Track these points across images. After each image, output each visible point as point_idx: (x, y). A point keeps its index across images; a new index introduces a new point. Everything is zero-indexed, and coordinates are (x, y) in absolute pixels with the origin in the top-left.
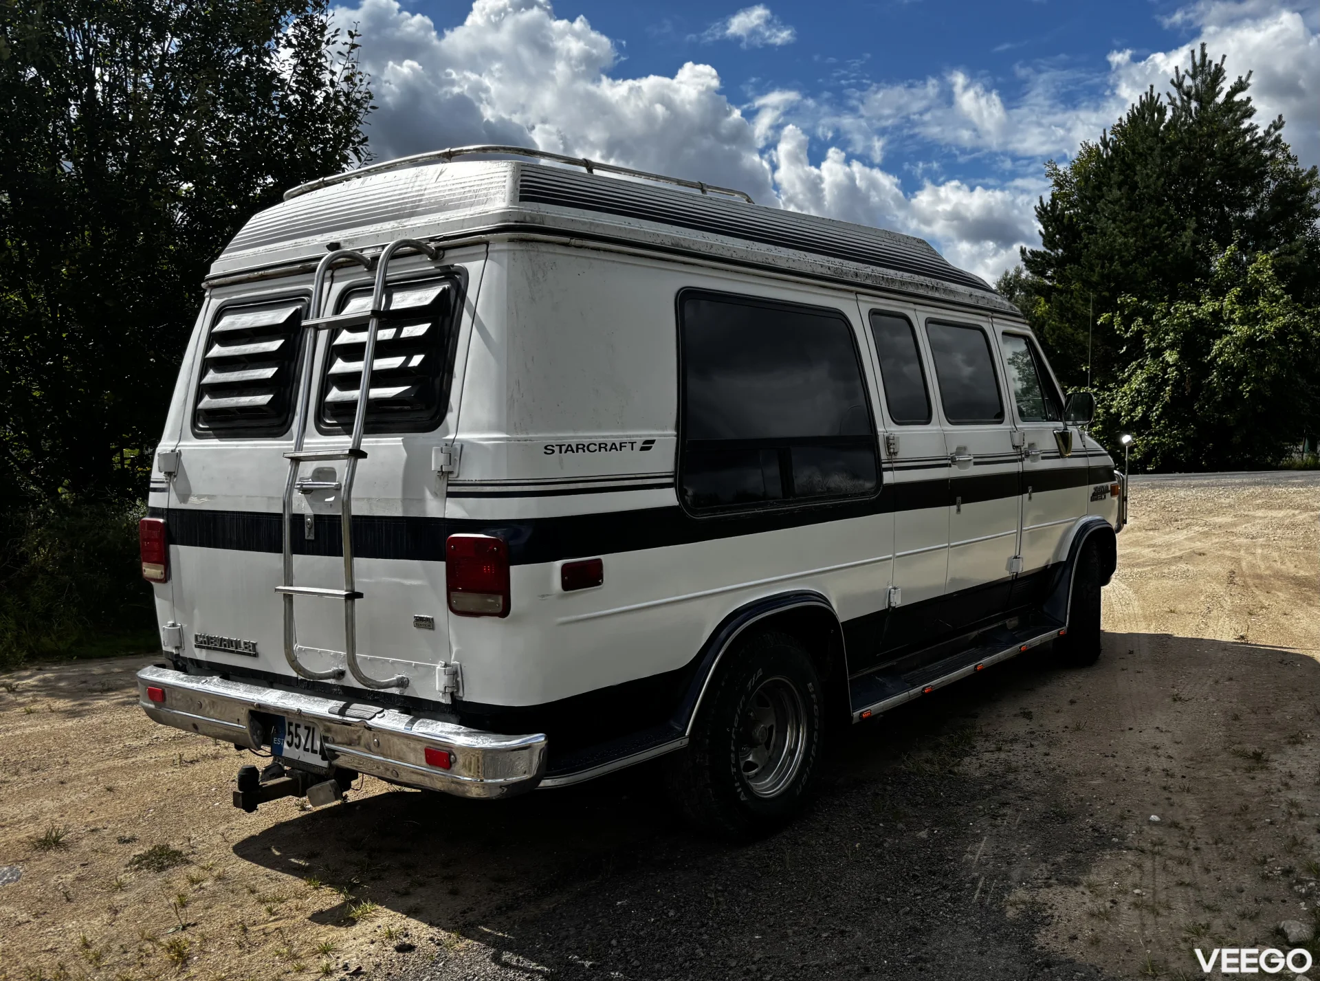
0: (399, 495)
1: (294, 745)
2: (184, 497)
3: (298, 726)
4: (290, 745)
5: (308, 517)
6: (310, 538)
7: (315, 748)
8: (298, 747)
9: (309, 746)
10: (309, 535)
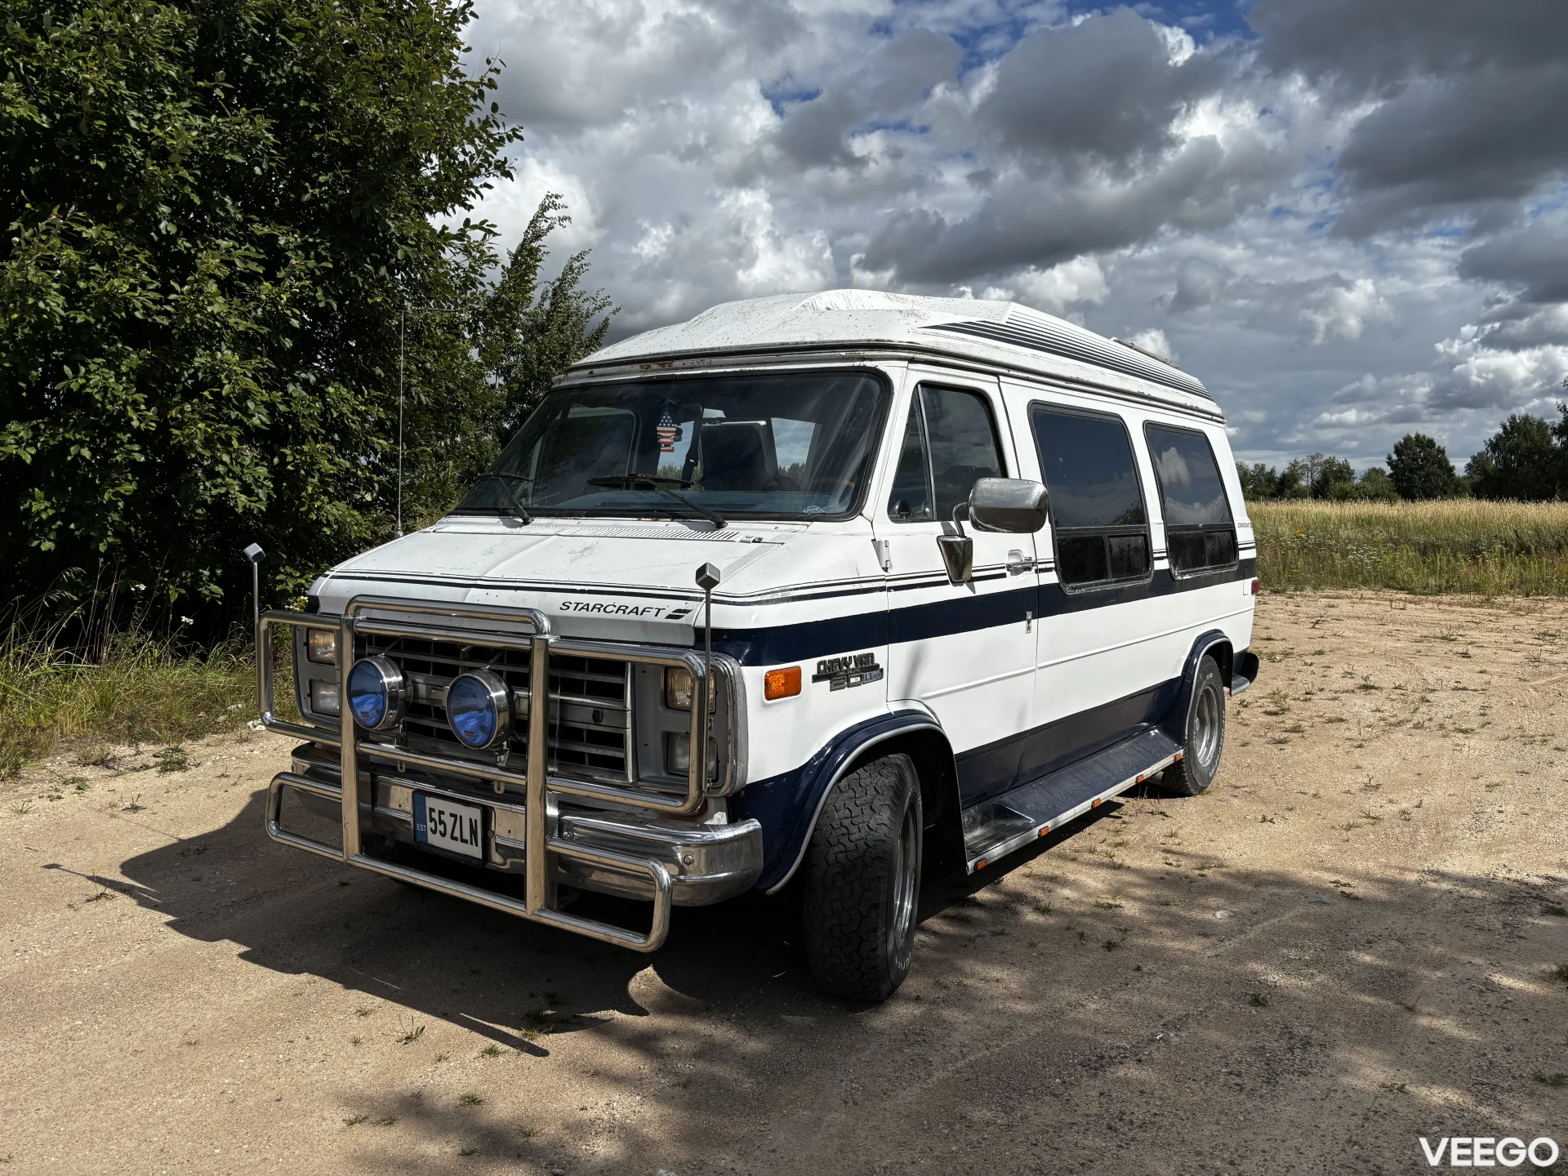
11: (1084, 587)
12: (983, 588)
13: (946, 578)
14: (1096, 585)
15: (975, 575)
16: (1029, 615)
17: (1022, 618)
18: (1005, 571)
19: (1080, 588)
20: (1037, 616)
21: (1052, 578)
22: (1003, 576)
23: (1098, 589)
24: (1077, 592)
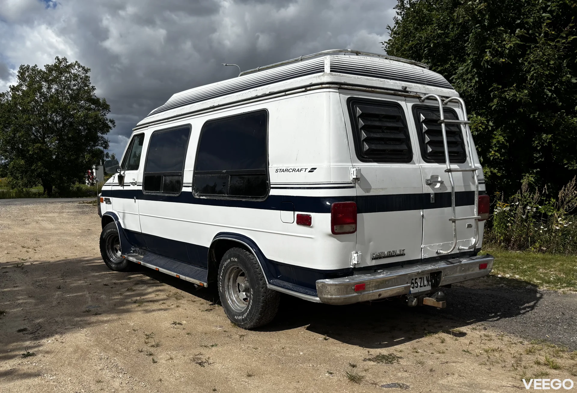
0: (463, 185)
1: (415, 287)
2: (368, 190)
3: (416, 279)
4: (413, 288)
5: (432, 194)
6: (433, 202)
7: (425, 285)
8: (417, 287)
9: (422, 285)
10: (432, 201)
11: (150, 192)
12: (126, 188)
13: (118, 184)
14: (155, 193)
15: (125, 184)
16: (135, 198)
17: (133, 198)
18: (130, 184)
19: (149, 193)
20: (137, 198)
21: (141, 188)
22: (130, 185)
23: (155, 194)
24: (147, 194)
